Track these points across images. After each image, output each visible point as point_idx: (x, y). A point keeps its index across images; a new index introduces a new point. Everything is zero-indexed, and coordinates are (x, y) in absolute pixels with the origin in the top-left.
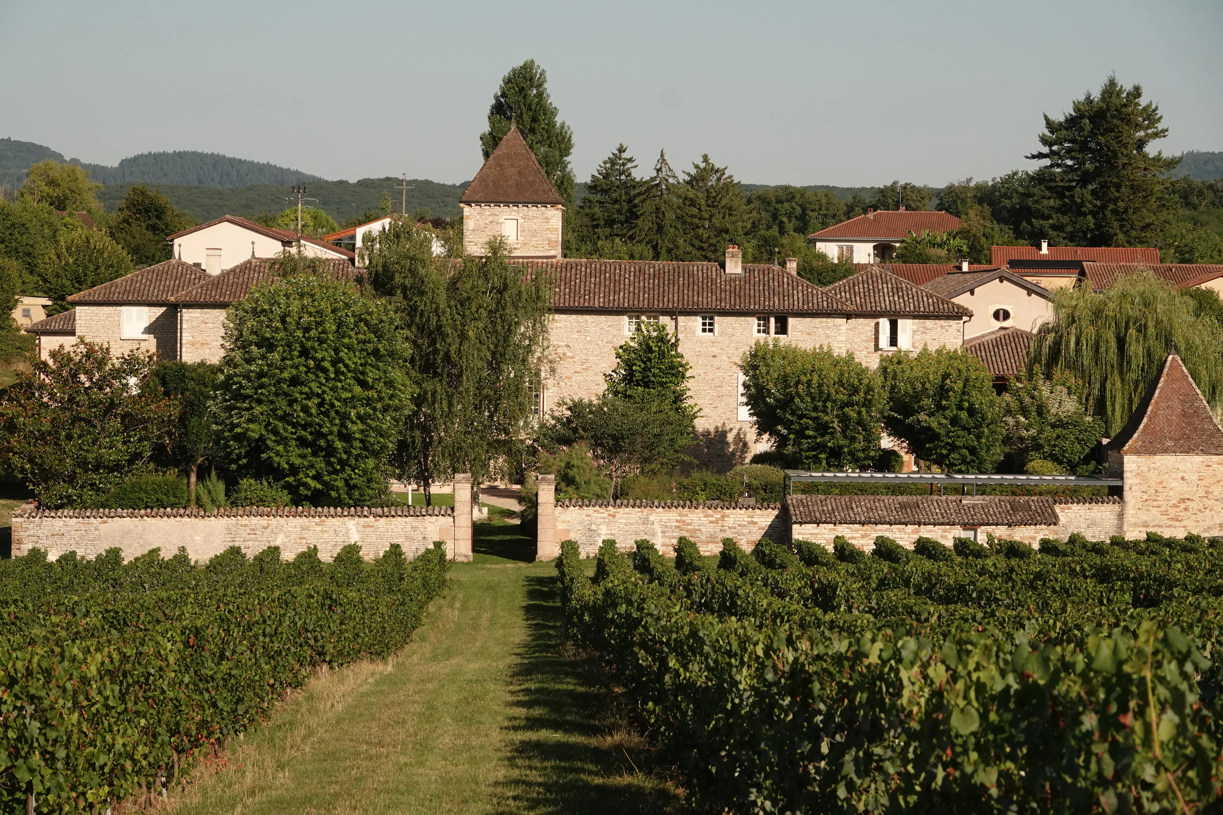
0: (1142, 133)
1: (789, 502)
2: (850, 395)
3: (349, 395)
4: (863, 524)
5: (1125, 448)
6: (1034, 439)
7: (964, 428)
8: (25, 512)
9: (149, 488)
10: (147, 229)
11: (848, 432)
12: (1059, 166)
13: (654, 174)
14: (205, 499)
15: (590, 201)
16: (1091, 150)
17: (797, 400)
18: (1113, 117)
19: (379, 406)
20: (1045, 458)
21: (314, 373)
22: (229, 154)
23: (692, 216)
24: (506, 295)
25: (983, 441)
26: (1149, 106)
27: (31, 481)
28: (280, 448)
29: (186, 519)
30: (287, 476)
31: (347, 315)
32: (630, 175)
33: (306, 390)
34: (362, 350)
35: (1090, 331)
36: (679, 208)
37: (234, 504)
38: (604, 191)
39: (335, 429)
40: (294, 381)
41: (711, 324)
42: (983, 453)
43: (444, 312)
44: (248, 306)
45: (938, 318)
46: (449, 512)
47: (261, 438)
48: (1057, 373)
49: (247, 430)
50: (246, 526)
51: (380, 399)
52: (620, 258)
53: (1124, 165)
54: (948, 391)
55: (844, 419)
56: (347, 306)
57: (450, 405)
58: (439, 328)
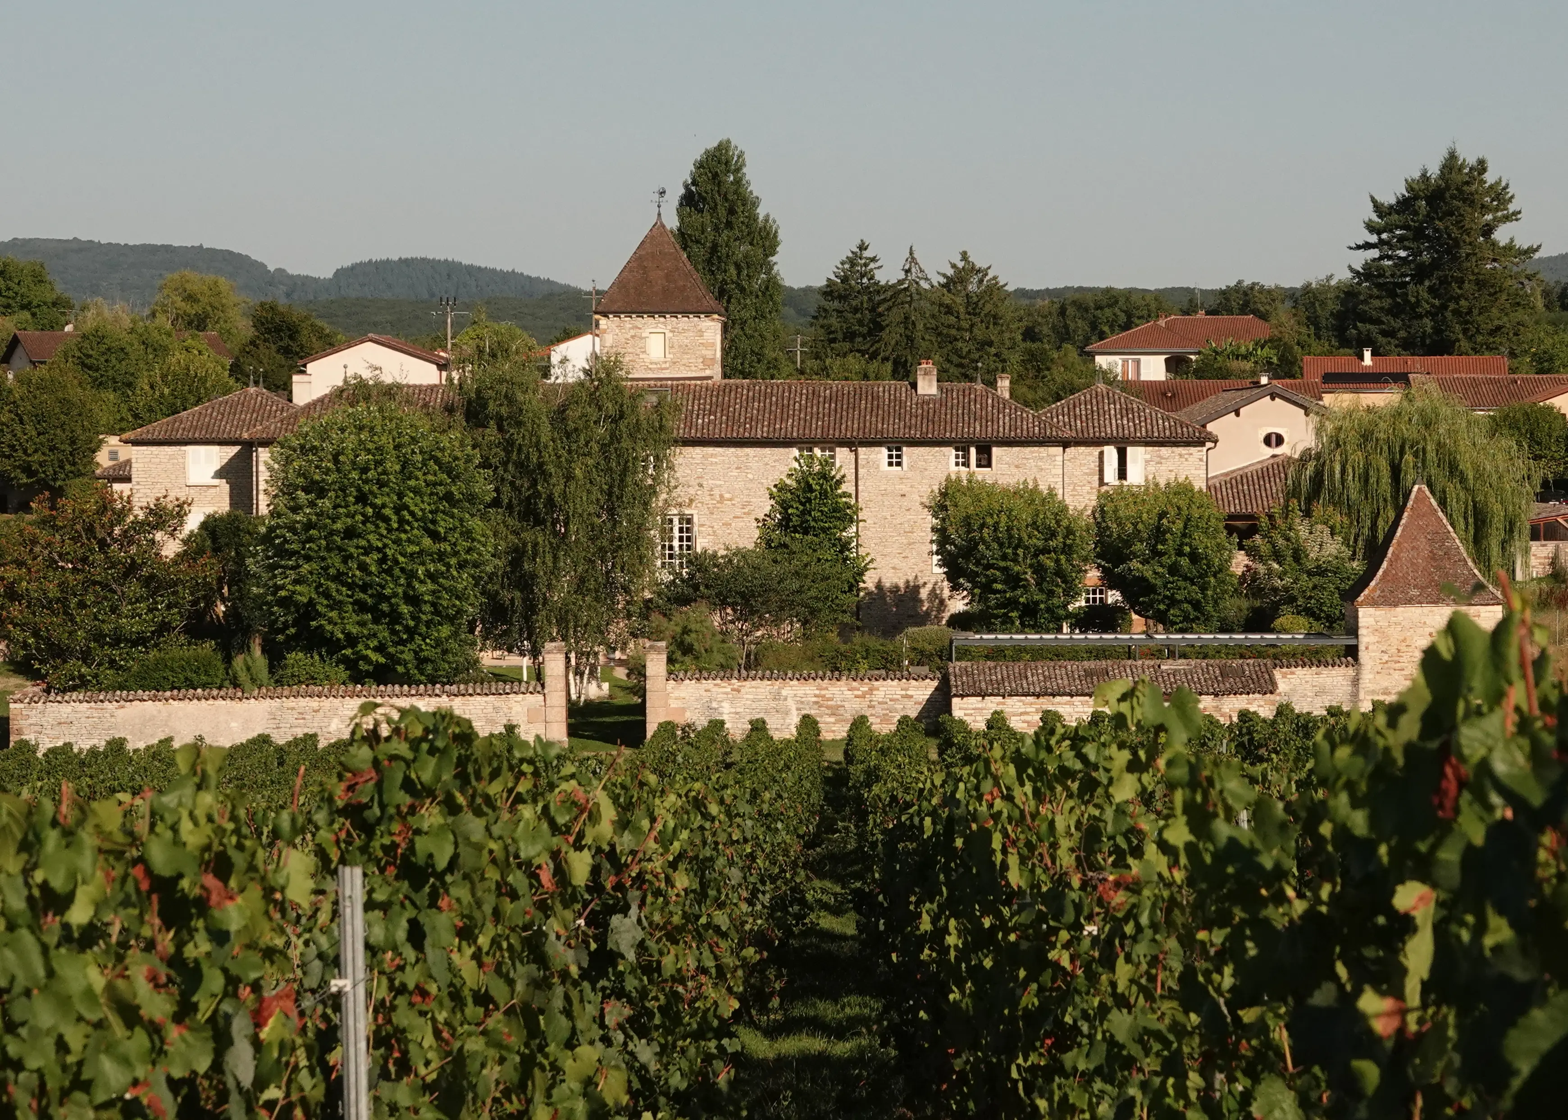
0: (1489, 217)
1: (951, 670)
2: (1046, 540)
3: (417, 549)
4: (1038, 696)
5: (1360, 599)
6: (1286, 589)
7: (1186, 578)
8: (25, 695)
9: (175, 665)
10: (278, 351)
11: (1045, 585)
12: (1389, 258)
13: (902, 275)
14: (243, 677)
15: (825, 310)
16: (1428, 238)
17: (981, 547)
18: (1453, 197)
19: (453, 561)
20: (1299, 613)
21: (373, 523)
22: (466, 262)
23: (949, 326)
24: (622, 425)
25: (1210, 593)
26: (1498, 183)
27: (36, 659)
28: (333, 614)
29: (220, 702)
30: (344, 648)
31: (413, 452)
32: (872, 278)
33: (363, 543)
34: (432, 494)
35: (1357, 458)
36: (933, 316)
37: (279, 682)
38: (842, 298)
39: (400, 590)
40: (350, 533)
41: (898, 456)
42: (1209, 608)
43: (546, 447)
44: (295, 443)
45: (1176, 444)
46: (539, 688)
47: (311, 603)
48: (1318, 509)
49: (294, 592)
50: (293, 709)
51: (456, 554)
52: (847, 379)
53: (1468, 255)
54: (1165, 533)
55: (1039, 570)
56: (414, 440)
57: (555, 558)
58: (541, 465)
